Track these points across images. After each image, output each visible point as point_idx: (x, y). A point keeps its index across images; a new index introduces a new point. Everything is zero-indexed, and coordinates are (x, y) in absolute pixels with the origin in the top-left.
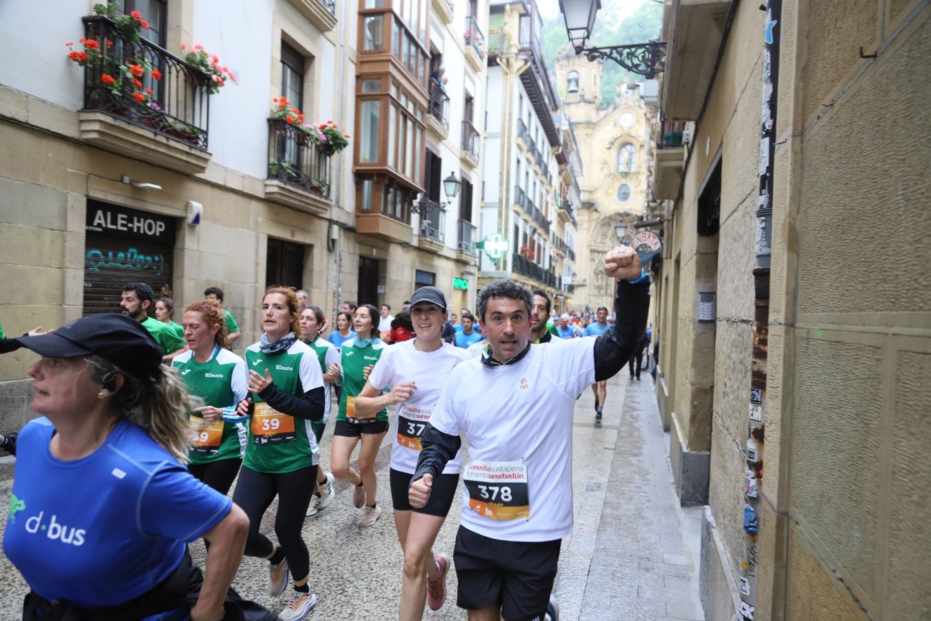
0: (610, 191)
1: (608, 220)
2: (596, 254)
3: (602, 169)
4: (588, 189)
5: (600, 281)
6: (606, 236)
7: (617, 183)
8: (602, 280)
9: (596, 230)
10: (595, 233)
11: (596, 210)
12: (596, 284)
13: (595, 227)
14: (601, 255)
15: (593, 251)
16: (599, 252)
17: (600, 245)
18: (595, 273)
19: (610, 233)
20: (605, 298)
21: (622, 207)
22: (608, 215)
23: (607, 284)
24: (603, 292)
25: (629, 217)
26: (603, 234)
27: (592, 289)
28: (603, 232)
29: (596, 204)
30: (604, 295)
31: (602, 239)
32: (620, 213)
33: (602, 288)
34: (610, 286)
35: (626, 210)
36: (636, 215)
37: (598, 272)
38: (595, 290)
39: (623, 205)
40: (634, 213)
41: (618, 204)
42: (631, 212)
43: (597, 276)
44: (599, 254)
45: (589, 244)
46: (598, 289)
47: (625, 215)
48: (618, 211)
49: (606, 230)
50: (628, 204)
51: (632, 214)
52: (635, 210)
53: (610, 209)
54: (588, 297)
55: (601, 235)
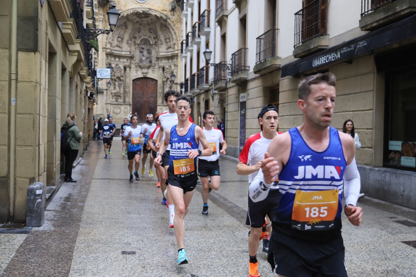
1: (124, 20)
2: (113, 59)
5: (117, 88)
6: (122, 39)
8: (120, 88)
12: (113, 92)
14: (117, 59)
15: (108, 55)
16: (115, 56)
17: (117, 48)
18: (112, 79)
19: (126, 37)
20: (123, 107)
22: (125, 15)
23: (125, 92)
24: (121, 100)
25: (147, 19)
26: (120, 36)
27: (109, 97)
28: (119, 34)
29: (111, 2)
30: (123, 103)
31: (118, 43)
32: (139, 13)
33: (120, 96)
34: (128, 94)
35: (145, 10)
36: (155, 15)
37: (115, 78)
38: (112, 98)
39: (142, 4)
40: (154, 13)
41: (137, 3)
42: (150, 12)
43: (113, 83)
44: (115, 59)
45: (105, 46)
46: (115, 97)
47: (143, 16)
48: (137, 11)
49: (123, 32)
50: (147, 3)
51: (151, 14)
52: (155, 10)
53: (127, 8)
54: (105, 106)
55: (116, 37)
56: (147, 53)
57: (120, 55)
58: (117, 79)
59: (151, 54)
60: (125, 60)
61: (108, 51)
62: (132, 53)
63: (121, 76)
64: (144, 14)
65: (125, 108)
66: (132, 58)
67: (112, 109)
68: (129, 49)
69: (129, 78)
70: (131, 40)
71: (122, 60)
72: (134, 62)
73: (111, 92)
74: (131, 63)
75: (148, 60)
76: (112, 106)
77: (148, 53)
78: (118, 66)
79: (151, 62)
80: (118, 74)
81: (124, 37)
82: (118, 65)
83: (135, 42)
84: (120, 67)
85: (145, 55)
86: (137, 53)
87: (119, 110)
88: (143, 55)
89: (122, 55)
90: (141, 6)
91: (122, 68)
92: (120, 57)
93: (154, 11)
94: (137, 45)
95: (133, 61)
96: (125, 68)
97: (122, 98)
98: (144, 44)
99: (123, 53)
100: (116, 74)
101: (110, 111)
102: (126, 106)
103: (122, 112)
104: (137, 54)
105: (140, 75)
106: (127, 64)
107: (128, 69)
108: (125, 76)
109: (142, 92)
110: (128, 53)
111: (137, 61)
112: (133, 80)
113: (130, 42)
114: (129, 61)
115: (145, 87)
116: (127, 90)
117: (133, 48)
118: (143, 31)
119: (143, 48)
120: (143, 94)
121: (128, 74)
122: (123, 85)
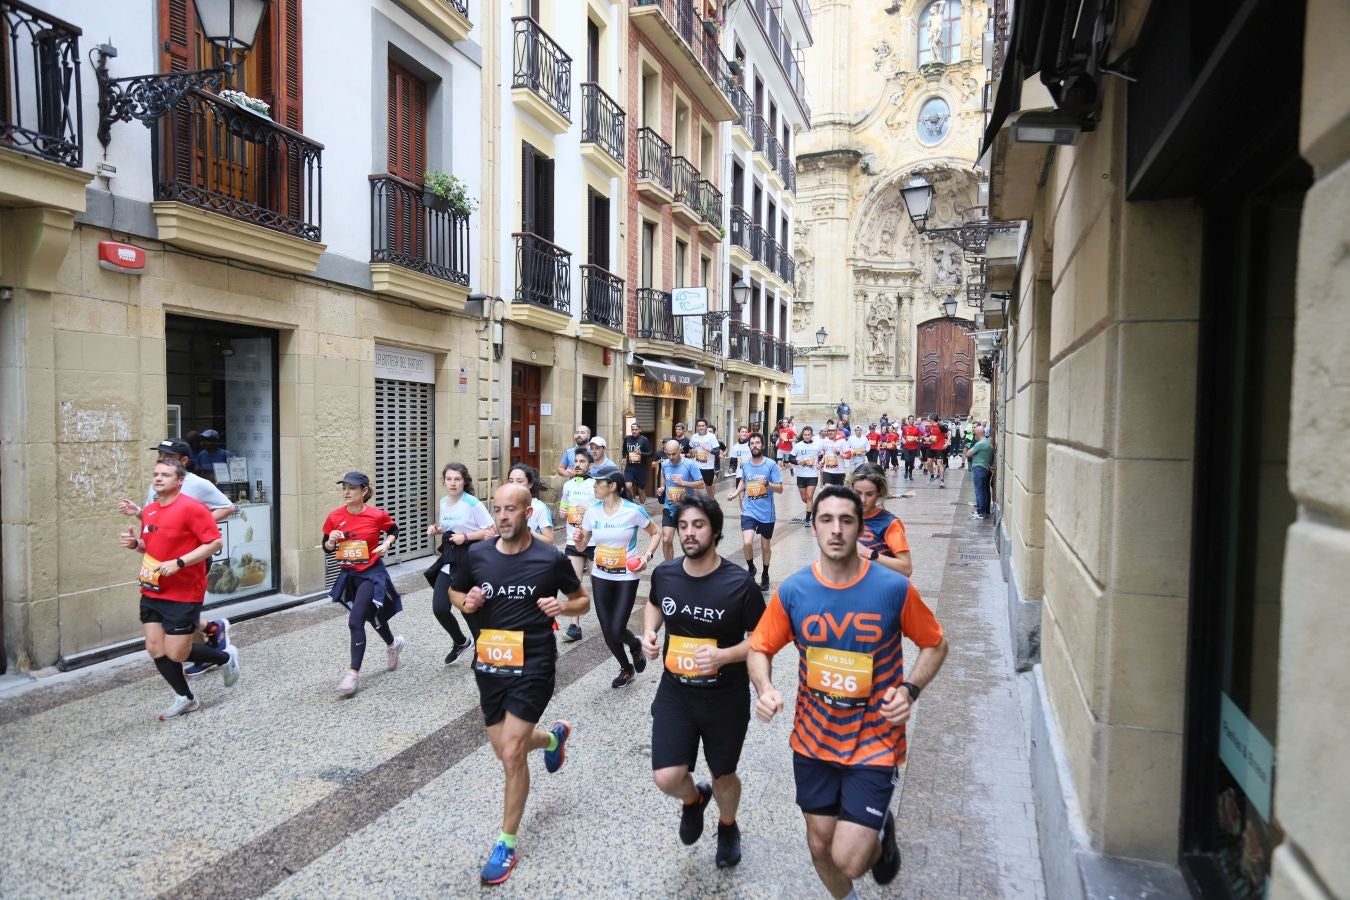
0: (900, 117)
2: (871, 281)
3: (878, 65)
4: (845, 119)
5: (881, 345)
6: (893, 235)
7: (916, 94)
8: (886, 342)
9: (868, 220)
10: (865, 226)
11: (866, 170)
12: (873, 352)
13: (865, 214)
14: (881, 282)
15: (862, 272)
16: (877, 275)
17: (880, 258)
18: (868, 326)
19: (902, 230)
20: (894, 387)
21: (929, 155)
22: (894, 178)
23: (899, 354)
24: (889, 372)
25: (949, 182)
26: (886, 229)
27: (861, 365)
28: (886, 226)
29: (865, 154)
30: (893, 379)
31: (884, 244)
32: (926, 171)
33: (887, 363)
34: (906, 358)
35: (939, 162)
36: (965, 171)
37: (875, 323)
38: (870, 368)
39: (932, 150)
40: (960, 166)
41: (922, 148)
42: (952, 165)
43: (873, 334)
44: (876, 280)
45: (852, 256)
46: (875, 365)
47: (937, 176)
48: (920, 167)
49: (893, 221)
50: (944, 145)
51: (954, 170)
52: (963, 159)
53: (899, 164)
54: (852, 385)
55: (880, 232)
56: (950, 262)
57: (888, 271)
58: (879, 326)
59: (960, 263)
60: (899, 282)
61: (860, 264)
62: (916, 266)
63: (890, 319)
64: (939, 172)
65: (900, 388)
66: (915, 275)
67: (868, 393)
68: (908, 257)
69: (908, 321)
70: (913, 237)
71: (892, 282)
72: (921, 285)
73: (866, 355)
74: (913, 288)
75: (954, 277)
76: (868, 385)
77: (953, 262)
78: (882, 297)
79: (959, 282)
80: (883, 313)
81: (898, 231)
82: (883, 294)
83: (923, 239)
84: (887, 299)
85: (945, 267)
86: (927, 264)
87: (885, 394)
88: (941, 268)
89: (893, 272)
90: (932, 153)
91: (894, 301)
92: (887, 276)
93: (961, 161)
94: (927, 246)
95: (917, 283)
96: (900, 300)
97: (893, 366)
98: (944, 242)
99: (896, 267)
100: (878, 316)
101: (864, 396)
102: (901, 385)
103: (893, 397)
104: (928, 267)
105: (935, 312)
106: (903, 290)
107: (906, 302)
108: (899, 317)
109: (939, 350)
110: (908, 266)
111: (928, 282)
112: (919, 326)
113: (910, 241)
114: (908, 283)
115: (946, 341)
116: (904, 348)
117: (918, 252)
118: (940, 214)
119: (942, 252)
120: (942, 356)
121: (905, 314)
122: (894, 338)
